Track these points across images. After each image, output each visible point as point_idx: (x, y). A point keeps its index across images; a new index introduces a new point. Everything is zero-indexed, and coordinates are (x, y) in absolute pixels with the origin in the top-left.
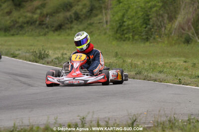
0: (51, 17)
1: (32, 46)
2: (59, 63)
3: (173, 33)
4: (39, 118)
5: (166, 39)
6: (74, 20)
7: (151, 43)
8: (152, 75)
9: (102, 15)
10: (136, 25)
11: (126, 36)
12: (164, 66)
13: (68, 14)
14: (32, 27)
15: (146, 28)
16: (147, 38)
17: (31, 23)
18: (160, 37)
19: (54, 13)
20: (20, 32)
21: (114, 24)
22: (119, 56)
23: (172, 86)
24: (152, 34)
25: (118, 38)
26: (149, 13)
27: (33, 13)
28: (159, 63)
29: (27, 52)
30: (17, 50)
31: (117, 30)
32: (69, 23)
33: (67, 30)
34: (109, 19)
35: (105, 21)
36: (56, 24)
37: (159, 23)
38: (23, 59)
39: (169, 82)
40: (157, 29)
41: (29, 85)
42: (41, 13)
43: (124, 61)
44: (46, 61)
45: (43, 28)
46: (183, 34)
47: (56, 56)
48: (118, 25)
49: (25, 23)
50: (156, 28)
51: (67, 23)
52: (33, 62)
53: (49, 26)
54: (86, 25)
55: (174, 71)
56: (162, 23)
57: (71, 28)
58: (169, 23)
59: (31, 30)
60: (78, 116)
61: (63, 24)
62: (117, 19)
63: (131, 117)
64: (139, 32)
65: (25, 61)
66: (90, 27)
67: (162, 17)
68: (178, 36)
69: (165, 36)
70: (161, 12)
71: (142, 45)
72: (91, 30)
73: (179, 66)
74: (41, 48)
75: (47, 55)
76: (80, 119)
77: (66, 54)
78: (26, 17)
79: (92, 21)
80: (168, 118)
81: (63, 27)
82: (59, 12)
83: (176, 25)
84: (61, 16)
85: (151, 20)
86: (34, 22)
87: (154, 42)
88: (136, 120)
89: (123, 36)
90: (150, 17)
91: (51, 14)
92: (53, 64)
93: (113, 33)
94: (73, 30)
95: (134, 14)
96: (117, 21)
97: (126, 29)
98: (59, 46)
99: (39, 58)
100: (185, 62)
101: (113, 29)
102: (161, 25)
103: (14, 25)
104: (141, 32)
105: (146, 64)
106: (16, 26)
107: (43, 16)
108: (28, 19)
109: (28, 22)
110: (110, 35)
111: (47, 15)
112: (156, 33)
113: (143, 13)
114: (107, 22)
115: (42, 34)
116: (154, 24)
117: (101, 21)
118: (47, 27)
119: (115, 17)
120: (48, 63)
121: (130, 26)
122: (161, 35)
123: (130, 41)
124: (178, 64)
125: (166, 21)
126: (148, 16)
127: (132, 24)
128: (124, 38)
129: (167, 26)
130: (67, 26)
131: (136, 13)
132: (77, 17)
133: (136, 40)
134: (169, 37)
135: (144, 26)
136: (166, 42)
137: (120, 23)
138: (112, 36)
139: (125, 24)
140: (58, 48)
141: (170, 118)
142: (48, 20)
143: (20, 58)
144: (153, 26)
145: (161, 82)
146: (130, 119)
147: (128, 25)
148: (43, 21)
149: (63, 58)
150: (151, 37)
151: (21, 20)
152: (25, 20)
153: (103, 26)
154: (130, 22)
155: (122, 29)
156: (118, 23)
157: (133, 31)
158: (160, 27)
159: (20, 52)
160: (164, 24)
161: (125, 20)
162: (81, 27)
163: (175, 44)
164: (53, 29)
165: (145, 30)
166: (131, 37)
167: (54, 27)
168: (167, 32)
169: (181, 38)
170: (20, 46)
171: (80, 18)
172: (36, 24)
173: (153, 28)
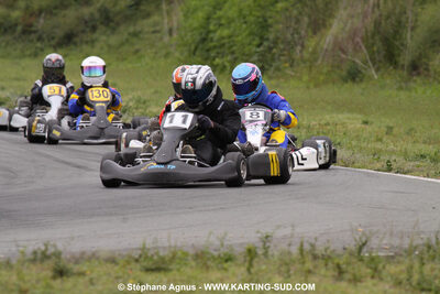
0: (48, 17)
5: (305, 70)
6: (98, 23)
9: (161, 15)
10: (236, 39)
11: (217, 61)
13: (86, 11)
14: (8, 37)
15: (259, 46)
16: (263, 68)
17: (4, 28)
18: (292, 66)
19: (56, 8)
21: (188, 35)
24: (273, 60)
26: (268, 14)
27: (10, 6)
31: (196, 49)
32: (88, 30)
33: (84, 47)
34: (175, 25)
35: (166, 27)
36: (60, 33)
37: (289, 36)
40: (284, 49)
42: (27, 8)
45: (31, 41)
46: (342, 61)
48: (198, 38)
50: (282, 46)
51: (83, 32)
53: (44, 36)
57: (92, 42)
58: (312, 37)
59: (4, 44)
61: (75, 31)
62: (195, 25)
64: (245, 55)
66: (134, 40)
68: (332, 66)
69: (303, 65)
70: (294, 13)
72: (137, 47)
79: (138, 28)
81: (76, 39)
82: (66, 7)
83: (328, 40)
84: (70, 16)
85: (271, 29)
86: (10, 27)
87: (278, 78)
91: (50, 11)
93: (186, 54)
94: (98, 45)
95: (236, 15)
96: (195, 29)
97: (215, 47)
101: (186, 45)
102: (294, 41)
104: (251, 55)
107: (32, 15)
110: (179, 60)
111: (41, 11)
112: (282, 58)
114: (170, 32)
115: (28, 52)
116: (278, 38)
117: (158, 28)
118: (40, 39)
119: (190, 20)
121: (225, 41)
122: (294, 61)
123: (226, 72)
125: (305, 31)
126: (266, 19)
127: (230, 37)
129: (306, 43)
130: (87, 36)
132: (106, 18)
134: (311, 67)
135: (257, 42)
136: (305, 78)
137: (201, 34)
139: (211, 35)
142: (41, 23)
144: (275, 43)
147: (219, 40)
148: (31, 25)
150: (271, 66)
153: (161, 39)
154: (226, 32)
155: (206, 47)
156: (196, 33)
157: (233, 53)
158: (291, 45)
160: (300, 38)
161: (212, 27)
162: (114, 40)
163: (325, 82)
164: (53, 43)
165: (258, 50)
166: (227, 64)
167: (56, 40)
168: (306, 56)
169: (338, 71)
171: (112, 21)
172: (15, 31)
173: (275, 47)
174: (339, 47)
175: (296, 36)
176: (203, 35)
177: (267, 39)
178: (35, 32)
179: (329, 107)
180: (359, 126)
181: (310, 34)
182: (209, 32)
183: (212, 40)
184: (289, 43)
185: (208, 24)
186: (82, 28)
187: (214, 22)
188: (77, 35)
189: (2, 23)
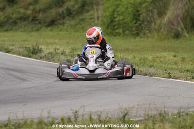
0: (43, 13)
1: (25, 41)
2: (52, 58)
3: (163, 28)
4: (33, 112)
5: (156, 34)
6: (66, 15)
7: (141, 38)
8: (142, 69)
9: (94, 11)
10: (126, 20)
11: (117, 31)
12: (154, 61)
13: (61, 10)
14: (25, 23)
15: (136, 23)
16: (137, 33)
17: (24, 18)
18: (150, 32)
19: (47, 9)
20: (14, 28)
23: (162, 80)
24: (142, 29)
25: (109, 33)
26: (139, 9)
27: (26, 9)
28: (149, 58)
29: (20, 48)
30: (10, 46)
31: (108, 26)
32: (61, 18)
33: (60, 26)
34: (100, 15)
35: (96, 16)
36: (48, 20)
37: (149, 19)
38: (17, 54)
39: (159, 77)
40: (146, 25)
41: (23, 80)
42: (34, 9)
44: (39, 56)
45: (36, 24)
46: (172, 29)
47: (49, 51)
48: (109, 21)
49: (18, 19)
50: (146, 23)
51: (59, 19)
52: (26, 57)
53: (42, 21)
54: (77, 20)
55: (163, 65)
56: (152, 19)
57: (63, 24)
58: (159, 18)
59: (24, 26)
60: (71, 110)
61: (55, 19)
62: (108, 14)
63: (122, 111)
64: (130, 28)
65: (19, 57)
66: (82, 22)
67: (152, 12)
68: (168, 31)
69: (154, 31)
70: (151, 8)
71: (132, 40)
72: (83, 25)
73: (169, 60)
75: (40, 51)
76: (73, 113)
77: (58, 49)
78: (19, 13)
79: (84, 17)
80: (159, 111)
81: (56, 23)
82: (51, 8)
83: (166, 20)
84: (53, 12)
85: (141, 16)
86: (27, 18)
87: (144, 37)
88: (127, 113)
89: (114, 32)
90: (140, 12)
91: (44, 10)
92: (46, 58)
93: (105, 28)
94: (66, 25)
96: (108, 16)
97: (117, 24)
99: (33, 54)
100: (175, 56)
101: (104, 24)
102: (151, 21)
103: (8, 21)
104: (132, 28)
105: (137, 59)
107: (36, 12)
108: (21, 15)
109: (21, 18)
111: (40, 10)
112: (146, 28)
113: (132, 9)
114: (98, 18)
115: (34, 29)
116: (144, 19)
117: (92, 17)
118: (40, 23)
119: (106, 13)
120: (41, 58)
121: (121, 22)
122: (151, 30)
123: (121, 36)
124: (168, 58)
125: (156, 16)
126: (138, 11)
127: (124, 19)
128: (115, 34)
129: (156, 22)
130: (61, 21)
131: (127, 8)
132: (69, 13)
133: (127, 35)
134: (158, 32)
135: (134, 22)
136: (156, 37)
137: (111, 18)
138: (104, 32)
139: (115, 19)
140: (51, 44)
141: (161, 111)
142: (40, 16)
143: (14, 53)
144: (143, 21)
145: (151, 76)
146: (122, 112)
147: (118, 21)
149: (57, 53)
150: (141, 32)
151: (15, 16)
152: (18, 16)
153: (94, 22)
154: (121, 18)
155: (113, 25)
156: (108, 18)
157: (124, 27)
158: (150, 23)
159: (14, 47)
160: (154, 19)
161: (115, 16)
162: (73, 23)
163: (165, 39)
164: (46, 24)
165: (135, 25)
166: (121, 32)
168: (156, 27)
169: (170, 33)
170: (13, 41)
171: (72, 14)
172: (28, 20)
173: (143, 24)
174: (171, 23)
177: (139, 20)
178: (38, 20)
179: (160, 50)
181: (157, 17)
182: (114, 18)
183: (115, 21)
184: (149, 22)
185: (114, 14)
186: (58, 18)
187: (116, 13)
188: (56, 21)
189: (23, 17)
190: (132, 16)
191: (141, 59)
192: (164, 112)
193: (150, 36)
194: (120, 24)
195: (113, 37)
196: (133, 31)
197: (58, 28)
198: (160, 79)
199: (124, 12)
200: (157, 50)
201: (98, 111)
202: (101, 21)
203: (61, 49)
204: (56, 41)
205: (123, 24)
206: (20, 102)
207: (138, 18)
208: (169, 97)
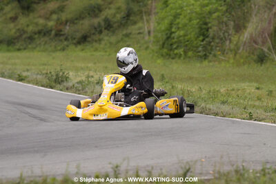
0: (71, 25)
1: (45, 65)
5: (231, 56)
6: (103, 29)
7: (211, 61)
8: (211, 106)
9: (143, 23)
10: (189, 36)
11: (176, 51)
12: (229, 95)
13: (96, 21)
14: (46, 39)
15: (203, 41)
16: (205, 55)
17: (44, 32)
18: (223, 54)
19: (77, 19)
20: (30, 46)
21: (159, 35)
22: (167, 80)
24: (212, 49)
25: (164, 54)
26: (208, 20)
27: (48, 19)
28: (222, 91)
29: (38, 74)
30: (24, 71)
31: (164, 44)
32: (97, 33)
33: (94, 44)
34: (152, 28)
35: (146, 30)
36: (79, 35)
37: (222, 34)
39: (235, 117)
40: (217, 43)
41: (41, 120)
42: (58, 19)
43: (173, 87)
44: (64, 86)
45: (61, 40)
46: (255, 49)
47: (79, 79)
48: (165, 37)
49: (36, 34)
50: (217, 41)
51: (94, 34)
53: (69, 37)
54: (120, 36)
55: (242, 101)
57: (100, 40)
58: (235, 34)
59: (44, 43)
61: (89, 34)
62: (163, 28)
63: (183, 166)
64: (193, 47)
67: (227, 26)
68: (249, 53)
69: (230, 53)
70: (225, 19)
72: (128, 43)
73: (250, 94)
74: (58, 69)
75: (67, 78)
77: (92, 77)
78: (37, 24)
79: (129, 31)
80: (235, 166)
81: (89, 39)
82: (83, 18)
83: (246, 36)
84: (86, 25)
85: (210, 30)
86: (48, 32)
87: (215, 61)
89: (172, 52)
90: (210, 25)
91: (73, 21)
92: (74, 90)
93: (158, 47)
95: (187, 22)
96: (163, 31)
97: (176, 42)
98: (83, 65)
100: (258, 88)
101: (158, 42)
102: (225, 37)
103: (21, 36)
104: (197, 47)
105: (204, 91)
106: (24, 36)
107: (61, 24)
108: (40, 28)
109: (39, 32)
110: (153, 51)
111: (67, 21)
113: (198, 20)
114: (149, 32)
115: (59, 48)
116: (214, 35)
117: (141, 31)
119: (160, 25)
121: (181, 39)
122: (224, 51)
123: (182, 58)
124: (248, 91)
126: (206, 24)
127: (185, 36)
128: (173, 56)
129: (232, 38)
130: (96, 37)
131: (190, 20)
132: (108, 26)
133: (189, 57)
136: (232, 61)
137: (167, 34)
138: (157, 52)
139: (173, 35)
140: (82, 69)
141: (237, 167)
142: (67, 29)
144: (213, 38)
145: (224, 116)
147: (178, 38)
148: (61, 31)
149: (89, 82)
151: (31, 28)
152: (36, 29)
153: (143, 37)
154: (182, 32)
155: (170, 43)
156: (164, 33)
157: (186, 46)
159: (29, 74)
160: (229, 35)
161: (173, 30)
163: (244, 64)
164: (75, 41)
165: (202, 43)
166: (182, 53)
167: (76, 40)
168: (232, 46)
169: (252, 56)
170: (29, 65)
171: (112, 27)
172: (50, 35)
173: (213, 41)
174: (253, 40)
175: (226, 34)
176: (169, 35)
179: (236, 79)
180: (253, 91)
181: (234, 33)
182: (172, 33)
183: (174, 38)
184: (221, 39)
185: (171, 28)
186: (93, 31)
187: (174, 26)
188: (89, 37)
189: (42, 30)
190: (197, 31)
191: (210, 91)
192: (241, 167)
193: (222, 60)
194: (180, 42)
195: (170, 60)
196: (199, 52)
197: (92, 47)
198: (237, 121)
199: (185, 25)
200: (234, 80)
201: (148, 166)
202: (154, 37)
203: (96, 77)
204: (89, 65)
205: (185, 42)
206: (37, 152)
207: (206, 33)
208: (249, 146)
